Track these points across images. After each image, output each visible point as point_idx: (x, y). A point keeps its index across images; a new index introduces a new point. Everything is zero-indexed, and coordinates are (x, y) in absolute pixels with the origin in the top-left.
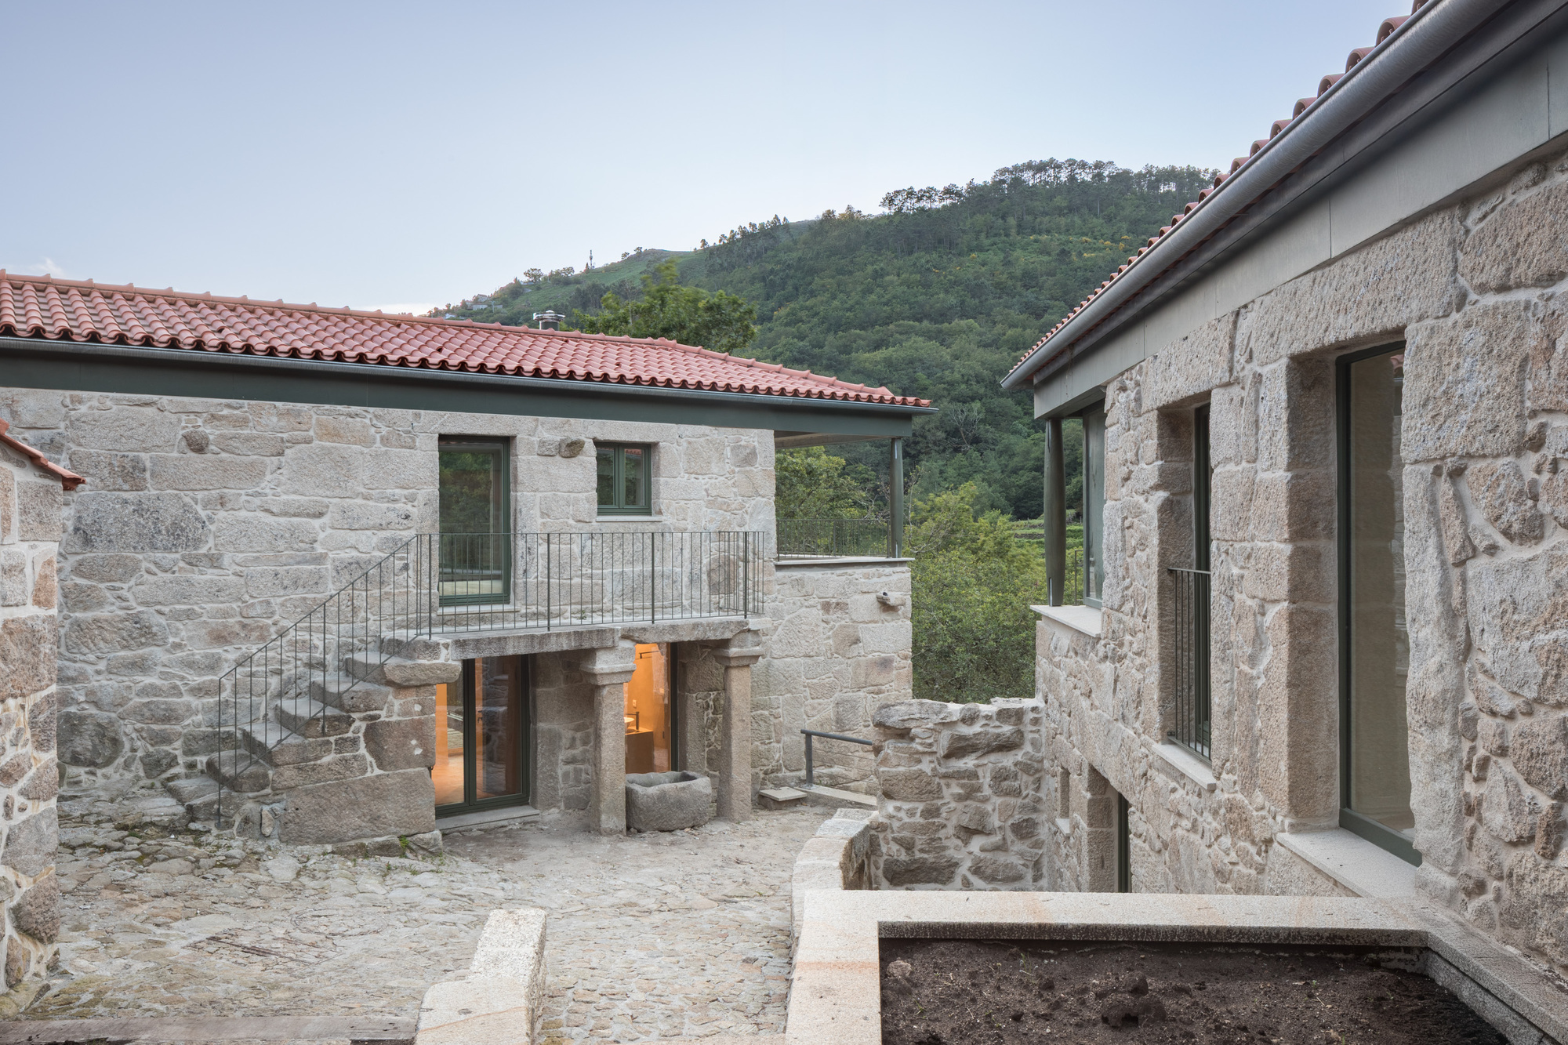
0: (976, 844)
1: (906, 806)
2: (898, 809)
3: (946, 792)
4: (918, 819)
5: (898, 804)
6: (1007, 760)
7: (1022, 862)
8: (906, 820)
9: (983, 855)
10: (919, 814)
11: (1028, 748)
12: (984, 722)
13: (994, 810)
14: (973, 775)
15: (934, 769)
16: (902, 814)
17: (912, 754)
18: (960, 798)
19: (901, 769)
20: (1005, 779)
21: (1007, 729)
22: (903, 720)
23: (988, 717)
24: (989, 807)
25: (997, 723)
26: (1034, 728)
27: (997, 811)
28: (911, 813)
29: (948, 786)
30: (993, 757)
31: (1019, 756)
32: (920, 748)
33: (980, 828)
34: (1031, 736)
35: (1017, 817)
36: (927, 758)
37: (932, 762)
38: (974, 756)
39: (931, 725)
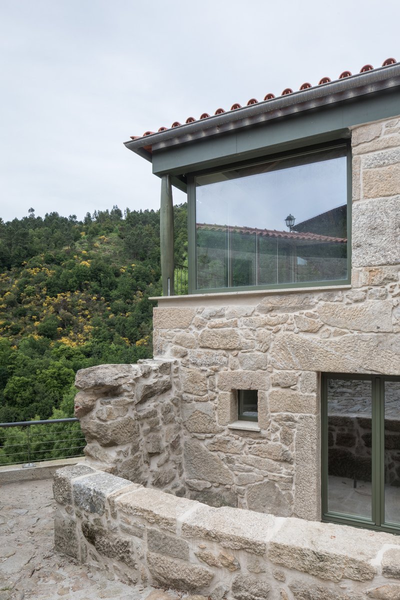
0: (155, 463)
1: (123, 448)
2: (119, 453)
3: (142, 430)
4: (130, 457)
5: (118, 449)
6: (167, 399)
7: (174, 466)
8: (124, 460)
9: (159, 470)
10: (130, 453)
11: (174, 388)
12: (154, 375)
13: (163, 436)
14: (154, 413)
15: (136, 415)
16: (121, 457)
17: (124, 405)
18: (147, 433)
19: (120, 419)
20: (169, 412)
21: (165, 377)
22: (116, 379)
23: (155, 371)
24: (160, 435)
25: (160, 375)
26: (177, 375)
27: (165, 436)
28: (126, 454)
29: (142, 425)
30: (160, 398)
31: (172, 394)
32: (128, 400)
33: (158, 451)
34: (175, 380)
35: (174, 436)
36: (131, 407)
37: (133, 409)
38: (152, 399)
39: (131, 381)
